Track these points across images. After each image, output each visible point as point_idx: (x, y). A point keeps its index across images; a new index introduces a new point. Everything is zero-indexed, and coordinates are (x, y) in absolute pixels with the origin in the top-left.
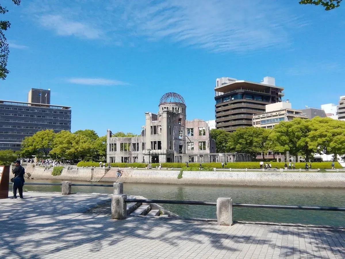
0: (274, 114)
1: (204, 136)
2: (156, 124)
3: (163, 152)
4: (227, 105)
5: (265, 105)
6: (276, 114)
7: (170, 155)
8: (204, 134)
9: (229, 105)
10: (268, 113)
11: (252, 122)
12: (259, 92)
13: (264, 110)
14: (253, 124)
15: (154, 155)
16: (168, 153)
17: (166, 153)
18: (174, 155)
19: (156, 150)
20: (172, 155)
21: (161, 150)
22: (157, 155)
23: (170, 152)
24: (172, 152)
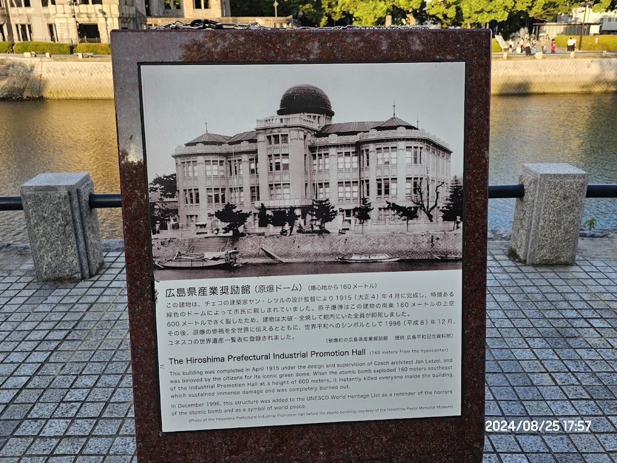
15: (84, 20)
16: (123, 14)
17: (118, 13)
18: (136, 21)
19: (88, 5)
20: (132, 20)
21: (103, 5)
22: (93, 21)
23: (128, 12)
24: (132, 11)
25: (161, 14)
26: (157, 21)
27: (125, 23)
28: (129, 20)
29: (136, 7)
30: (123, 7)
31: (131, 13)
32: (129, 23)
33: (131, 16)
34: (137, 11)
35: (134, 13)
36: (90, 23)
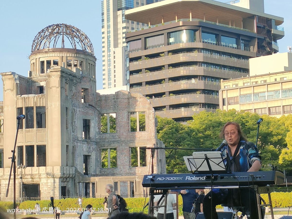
0: (271, 79)
1: (143, 133)
2: (32, 103)
3: (52, 171)
4: (156, 55)
5: (247, 58)
6: (276, 80)
7: (67, 178)
8: (142, 128)
9: (161, 55)
10: (256, 77)
11: (218, 99)
12: (230, 26)
13: (246, 71)
14: (221, 103)
15: (28, 180)
16: (64, 174)
17: (60, 174)
18: (75, 180)
19: (33, 168)
20: (71, 179)
21: (47, 167)
22: (36, 181)
23: (68, 172)
24: (72, 171)
25: (97, 173)
26: (95, 180)
27: (64, 182)
28: (68, 179)
29: (76, 167)
30: (65, 168)
31: (71, 173)
32: (68, 182)
33: (71, 176)
34: (76, 170)
35: (74, 173)
36: (33, 183)
